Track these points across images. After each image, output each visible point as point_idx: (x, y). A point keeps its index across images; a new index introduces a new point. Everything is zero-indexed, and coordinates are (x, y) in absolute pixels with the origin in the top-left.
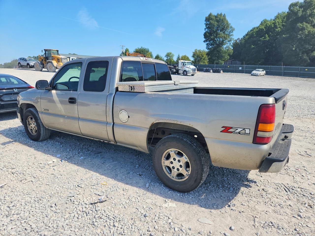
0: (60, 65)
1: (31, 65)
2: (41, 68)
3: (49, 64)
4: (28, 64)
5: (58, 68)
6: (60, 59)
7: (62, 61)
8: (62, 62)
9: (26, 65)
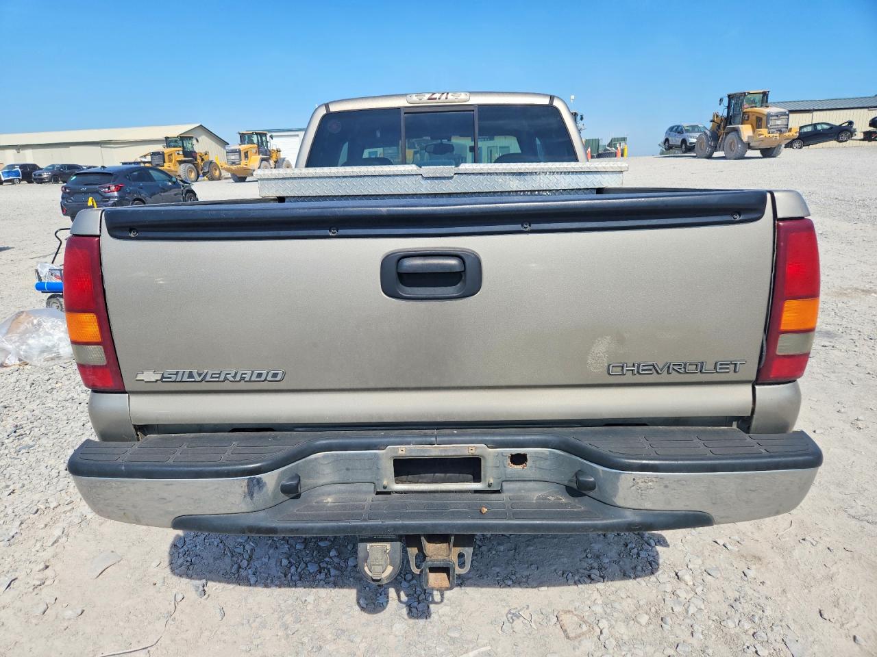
0: (760, 135)
1: (691, 143)
2: (708, 150)
3: (732, 136)
4: (684, 141)
5: (751, 145)
6: (764, 118)
7: (767, 123)
8: (767, 127)
9: (680, 144)
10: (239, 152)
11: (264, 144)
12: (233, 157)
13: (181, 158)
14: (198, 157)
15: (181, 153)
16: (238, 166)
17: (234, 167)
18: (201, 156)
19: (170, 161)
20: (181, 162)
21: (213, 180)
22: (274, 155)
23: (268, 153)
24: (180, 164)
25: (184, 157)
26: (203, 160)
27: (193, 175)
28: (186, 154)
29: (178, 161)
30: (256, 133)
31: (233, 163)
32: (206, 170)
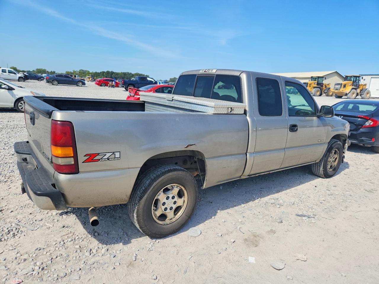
10: (341, 84)
11: (357, 81)
12: (337, 87)
13: (316, 86)
14: (324, 86)
15: (316, 83)
16: (339, 91)
17: (336, 91)
18: (325, 85)
19: (310, 86)
20: (314, 87)
21: (328, 96)
22: (361, 87)
23: (358, 86)
24: (314, 88)
25: (317, 85)
26: (326, 87)
27: (318, 93)
28: (318, 84)
29: (313, 87)
30: (354, 76)
31: (337, 89)
32: (326, 92)
